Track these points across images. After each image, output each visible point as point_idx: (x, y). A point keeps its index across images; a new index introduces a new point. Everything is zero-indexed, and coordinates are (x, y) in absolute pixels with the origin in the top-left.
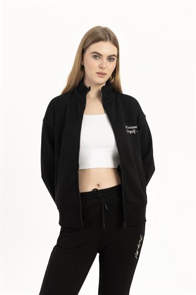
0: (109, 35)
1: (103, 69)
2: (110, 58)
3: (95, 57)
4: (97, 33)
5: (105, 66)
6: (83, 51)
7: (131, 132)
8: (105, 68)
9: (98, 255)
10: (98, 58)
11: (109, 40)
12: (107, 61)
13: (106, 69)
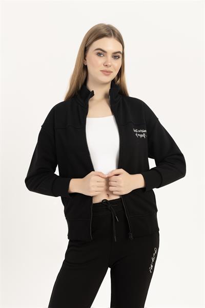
0: (113, 31)
1: (108, 67)
2: (115, 56)
3: (99, 54)
4: (100, 29)
5: (110, 64)
6: (85, 49)
7: (141, 136)
8: (110, 66)
9: (109, 269)
10: (102, 55)
11: (113, 36)
12: (112, 59)
13: (112, 67)
